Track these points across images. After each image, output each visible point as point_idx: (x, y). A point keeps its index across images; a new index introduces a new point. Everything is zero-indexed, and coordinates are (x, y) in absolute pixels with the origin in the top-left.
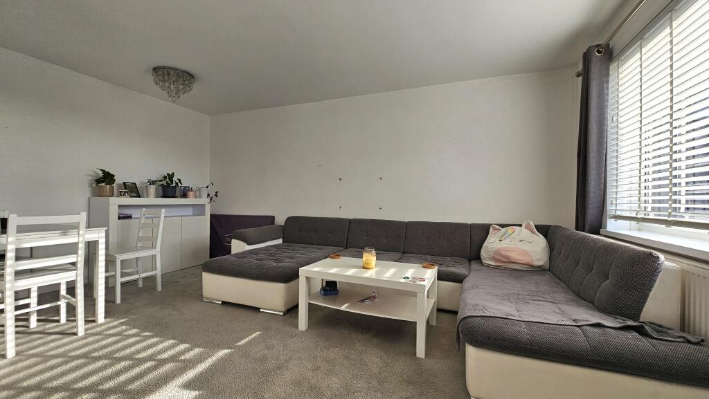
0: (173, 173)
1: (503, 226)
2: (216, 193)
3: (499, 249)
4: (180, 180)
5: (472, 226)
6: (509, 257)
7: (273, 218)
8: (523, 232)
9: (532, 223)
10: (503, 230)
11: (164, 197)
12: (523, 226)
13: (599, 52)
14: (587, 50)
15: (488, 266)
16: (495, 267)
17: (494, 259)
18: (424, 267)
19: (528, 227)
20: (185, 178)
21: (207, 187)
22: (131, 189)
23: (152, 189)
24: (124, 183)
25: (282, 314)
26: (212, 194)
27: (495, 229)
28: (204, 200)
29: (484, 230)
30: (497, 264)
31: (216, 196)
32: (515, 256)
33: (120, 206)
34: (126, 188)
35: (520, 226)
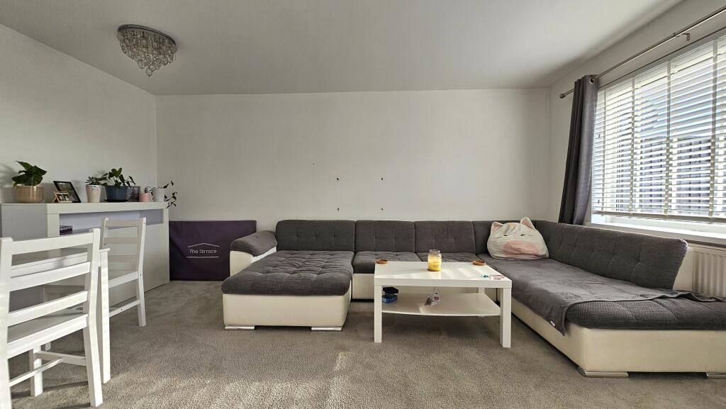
0: (121, 169)
1: (503, 222)
2: (173, 194)
3: (509, 243)
4: (131, 178)
5: (474, 224)
6: (519, 249)
7: (253, 223)
8: (522, 228)
9: (529, 219)
10: (505, 226)
11: (109, 201)
12: (521, 222)
13: (592, 81)
14: (583, 78)
15: (499, 258)
16: (506, 259)
17: (505, 252)
18: (474, 264)
19: (526, 223)
20: (137, 175)
21: (165, 187)
22: (67, 191)
23: (97, 190)
24: (54, 182)
25: (340, 329)
26: (170, 196)
27: (496, 226)
28: (161, 204)
29: (486, 227)
30: (508, 256)
31: (174, 198)
32: (525, 248)
33: (61, 215)
34: (59, 190)
35: (519, 222)
